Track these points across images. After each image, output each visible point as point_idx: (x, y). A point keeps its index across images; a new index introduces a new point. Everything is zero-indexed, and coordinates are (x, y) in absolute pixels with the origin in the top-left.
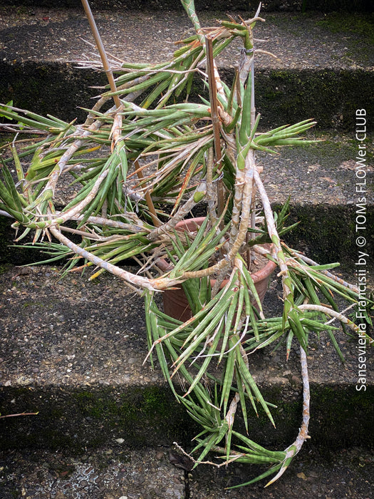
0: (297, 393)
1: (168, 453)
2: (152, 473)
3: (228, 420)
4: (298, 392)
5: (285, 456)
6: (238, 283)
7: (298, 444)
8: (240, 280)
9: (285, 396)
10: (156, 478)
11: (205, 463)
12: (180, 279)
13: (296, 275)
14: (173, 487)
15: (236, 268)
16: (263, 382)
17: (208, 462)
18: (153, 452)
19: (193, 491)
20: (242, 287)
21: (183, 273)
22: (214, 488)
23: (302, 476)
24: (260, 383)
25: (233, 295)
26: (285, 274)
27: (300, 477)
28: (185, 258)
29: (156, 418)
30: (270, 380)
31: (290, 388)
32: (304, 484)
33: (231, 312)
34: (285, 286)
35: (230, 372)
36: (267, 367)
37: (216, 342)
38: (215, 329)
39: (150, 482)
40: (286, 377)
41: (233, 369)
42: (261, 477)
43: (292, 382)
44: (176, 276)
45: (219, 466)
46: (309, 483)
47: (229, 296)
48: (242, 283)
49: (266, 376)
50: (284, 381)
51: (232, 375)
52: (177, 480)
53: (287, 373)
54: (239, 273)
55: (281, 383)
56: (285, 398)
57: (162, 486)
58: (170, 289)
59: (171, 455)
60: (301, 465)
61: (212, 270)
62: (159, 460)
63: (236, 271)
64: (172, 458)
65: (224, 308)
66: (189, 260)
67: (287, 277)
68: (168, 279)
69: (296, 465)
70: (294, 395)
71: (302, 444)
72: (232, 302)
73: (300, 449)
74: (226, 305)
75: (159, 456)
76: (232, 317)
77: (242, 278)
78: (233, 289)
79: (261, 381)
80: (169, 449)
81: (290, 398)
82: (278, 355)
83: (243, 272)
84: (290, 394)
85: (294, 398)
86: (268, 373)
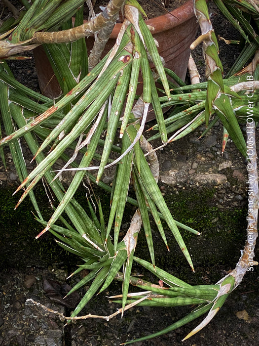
0: (240, 197)
1: (42, 279)
2: (15, 310)
3: (127, 243)
4: (241, 195)
5: (216, 293)
6: (130, 48)
7: (237, 274)
8: (133, 43)
9: (221, 201)
10: (22, 318)
11: (84, 317)
12: (30, 44)
13: (244, 13)
14: (45, 333)
15: (127, 22)
16: (186, 182)
17: (90, 315)
18: (19, 276)
19: (76, 341)
20: (137, 56)
21: (34, 34)
22: (109, 334)
23: (243, 315)
24: (181, 183)
25: (122, 69)
26: (207, 39)
27: (240, 317)
28: (37, 6)
29: (20, 231)
30: (198, 178)
31: (229, 190)
32: (246, 329)
33: (118, 98)
34: (209, 58)
35: (123, 183)
36: (194, 154)
37: (94, 147)
38: (93, 123)
39: (11, 327)
40: (223, 172)
41: (129, 177)
42: (179, 324)
43: (232, 180)
44: (23, 38)
45: (107, 318)
46: (254, 327)
47: (114, 71)
48: (137, 48)
49: (191, 172)
50: (219, 179)
51: (127, 187)
52: (53, 323)
53: (225, 165)
54: (132, 31)
55: (214, 183)
56: (221, 204)
57: (29, 332)
58: (13, 58)
59: (46, 282)
60: (244, 297)
61: (81, 32)
62: (27, 289)
63: (127, 26)
64: (48, 286)
65: (106, 92)
66: (42, 13)
67: (211, 44)
68: (8, 44)
69: (236, 297)
70: (234, 200)
71: (244, 273)
72: (120, 81)
73: (240, 281)
74: (110, 86)
75: (28, 283)
76: (118, 107)
77: (136, 40)
78: (122, 58)
79: (182, 180)
80: (44, 272)
81: (228, 203)
82: (213, 133)
83: (138, 30)
84: (228, 197)
85: (235, 204)
86: (195, 165)
